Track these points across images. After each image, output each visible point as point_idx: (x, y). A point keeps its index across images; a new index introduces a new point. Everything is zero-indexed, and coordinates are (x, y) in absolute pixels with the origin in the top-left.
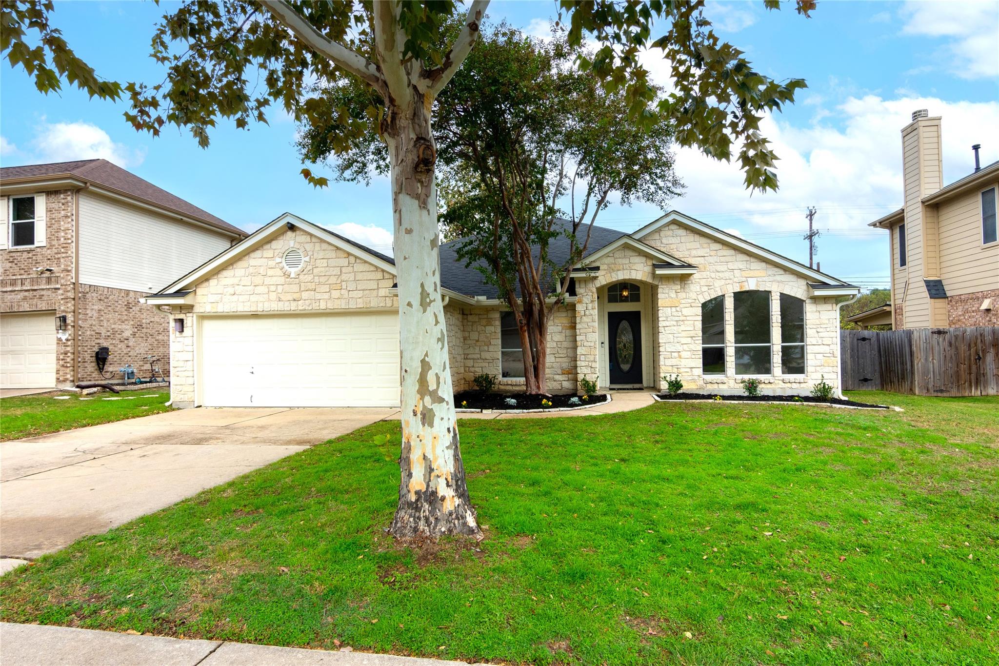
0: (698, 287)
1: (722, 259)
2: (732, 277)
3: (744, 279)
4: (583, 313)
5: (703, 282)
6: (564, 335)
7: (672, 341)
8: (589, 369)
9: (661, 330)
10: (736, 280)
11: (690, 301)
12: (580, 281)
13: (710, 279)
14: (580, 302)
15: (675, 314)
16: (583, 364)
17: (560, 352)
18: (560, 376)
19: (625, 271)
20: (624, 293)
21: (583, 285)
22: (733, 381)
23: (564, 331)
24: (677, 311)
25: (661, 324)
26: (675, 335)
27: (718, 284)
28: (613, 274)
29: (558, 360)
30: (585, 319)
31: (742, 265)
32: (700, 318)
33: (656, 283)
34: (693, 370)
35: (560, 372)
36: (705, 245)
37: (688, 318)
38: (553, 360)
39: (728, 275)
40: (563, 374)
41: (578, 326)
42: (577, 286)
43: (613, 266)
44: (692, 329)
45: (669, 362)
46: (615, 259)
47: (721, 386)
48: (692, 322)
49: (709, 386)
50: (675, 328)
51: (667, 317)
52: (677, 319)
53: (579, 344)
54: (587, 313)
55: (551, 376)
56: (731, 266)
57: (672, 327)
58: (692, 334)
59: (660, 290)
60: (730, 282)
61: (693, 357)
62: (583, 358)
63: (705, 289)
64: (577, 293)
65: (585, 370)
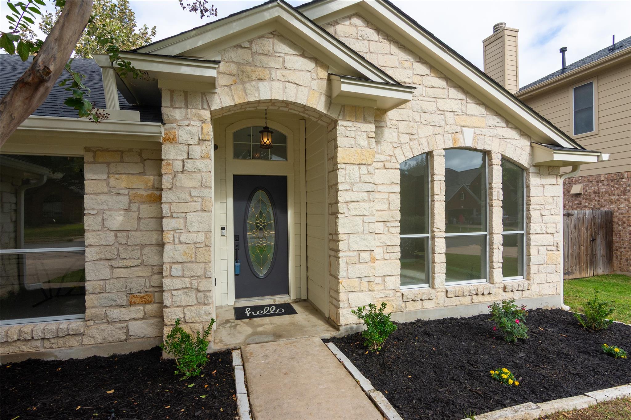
0: (395, 135)
1: (431, 91)
2: (443, 123)
3: (458, 129)
4: (178, 166)
5: (402, 126)
6: (135, 215)
7: (360, 230)
8: (193, 294)
9: (342, 207)
10: (448, 128)
11: (383, 158)
12: (172, 92)
13: (412, 123)
14: (172, 140)
15: (366, 178)
16: (178, 283)
17: (123, 254)
18: (123, 310)
19: (275, 84)
20: (265, 140)
21: (179, 101)
22: (443, 294)
23: (134, 207)
24: (369, 173)
25: (342, 197)
26: (366, 219)
27: (425, 131)
28: (247, 85)
29: (119, 273)
30: (184, 180)
31: (456, 106)
32: (398, 189)
33: (334, 116)
34: (387, 279)
35: (123, 299)
36: (407, 64)
37: (380, 188)
38: (106, 272)
39: (437, 119)
40: (131, 304)
41: (166, 196)
42: (165, 102)
43: (249, 69)
44: (385, 207)
45: (355, 271)
46: (254, 54)
47: (428, 305)
48: (386, 196)
49: (411, 306)
50: (366, 205)
51: (352, 184)
52: (370, 187)
53: (168, 237)
54: (189, 165)
55: (100, 311)
56: (443, 105)
57: (362, 204)
58: (386, 216)
59: (340, 130)
60: (440, 130)
61: (387, 256)
62: (177, 270)
63: (405, 138)
64: (165, 118)
65: (182, 298)
